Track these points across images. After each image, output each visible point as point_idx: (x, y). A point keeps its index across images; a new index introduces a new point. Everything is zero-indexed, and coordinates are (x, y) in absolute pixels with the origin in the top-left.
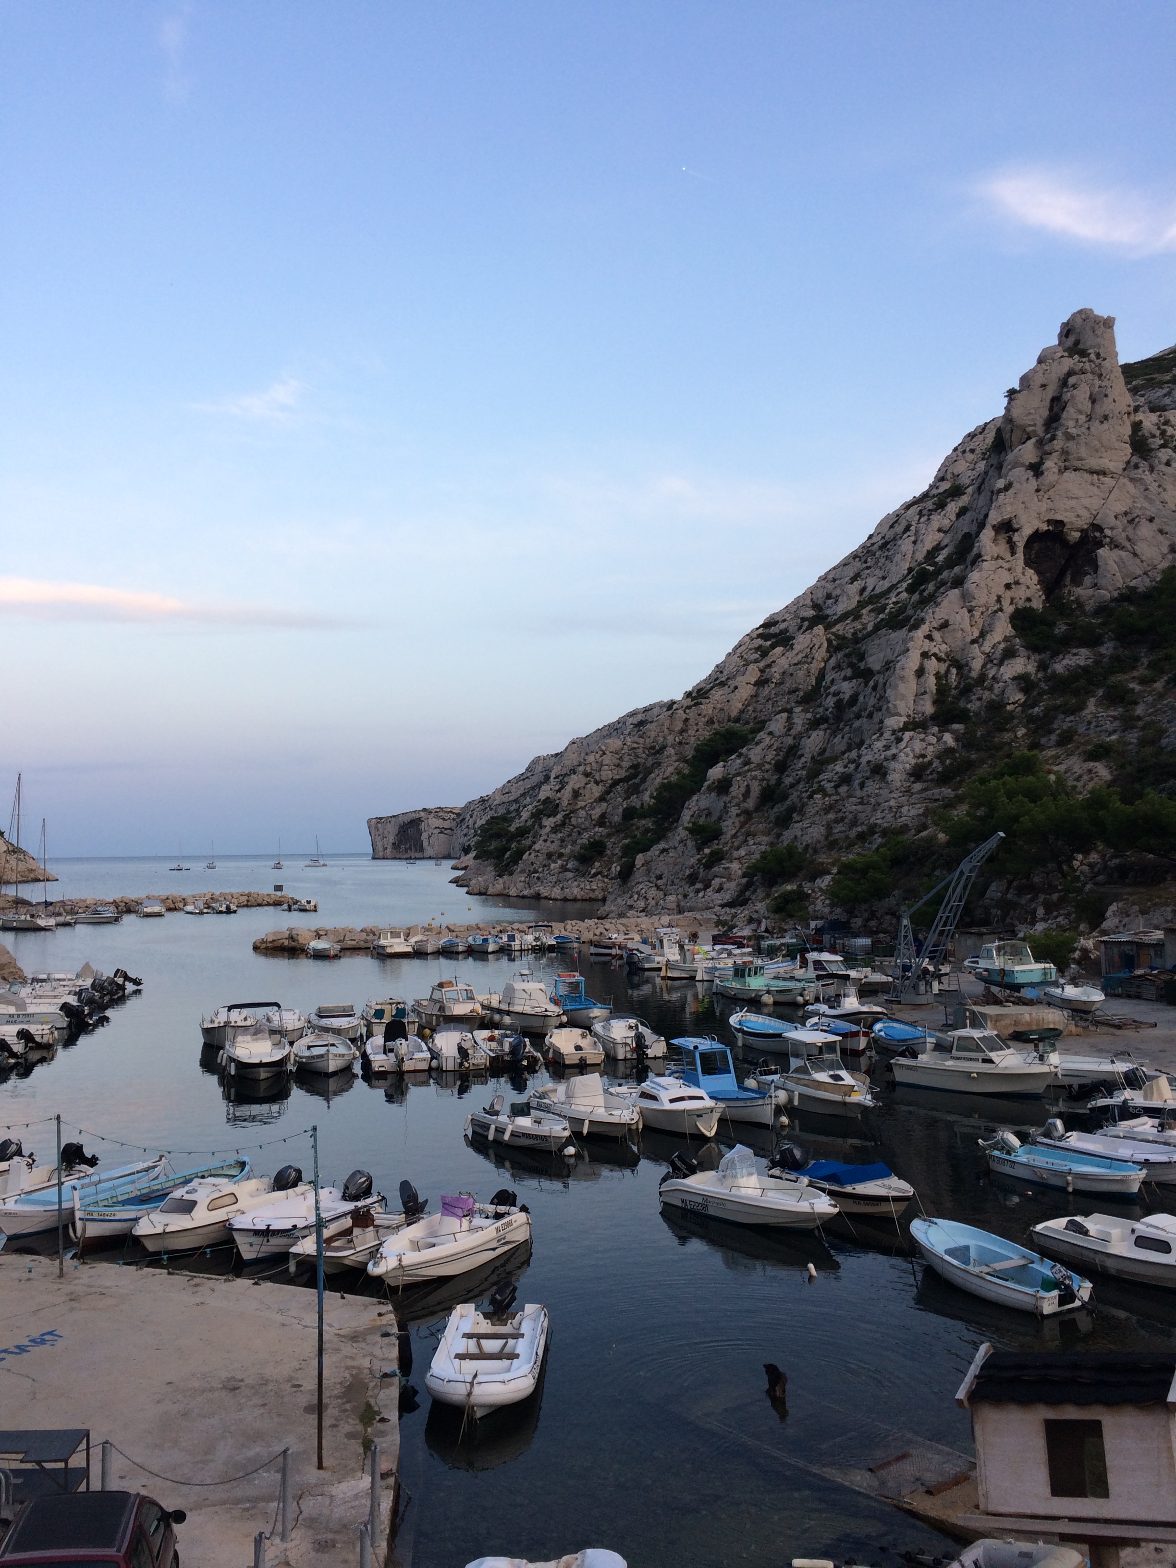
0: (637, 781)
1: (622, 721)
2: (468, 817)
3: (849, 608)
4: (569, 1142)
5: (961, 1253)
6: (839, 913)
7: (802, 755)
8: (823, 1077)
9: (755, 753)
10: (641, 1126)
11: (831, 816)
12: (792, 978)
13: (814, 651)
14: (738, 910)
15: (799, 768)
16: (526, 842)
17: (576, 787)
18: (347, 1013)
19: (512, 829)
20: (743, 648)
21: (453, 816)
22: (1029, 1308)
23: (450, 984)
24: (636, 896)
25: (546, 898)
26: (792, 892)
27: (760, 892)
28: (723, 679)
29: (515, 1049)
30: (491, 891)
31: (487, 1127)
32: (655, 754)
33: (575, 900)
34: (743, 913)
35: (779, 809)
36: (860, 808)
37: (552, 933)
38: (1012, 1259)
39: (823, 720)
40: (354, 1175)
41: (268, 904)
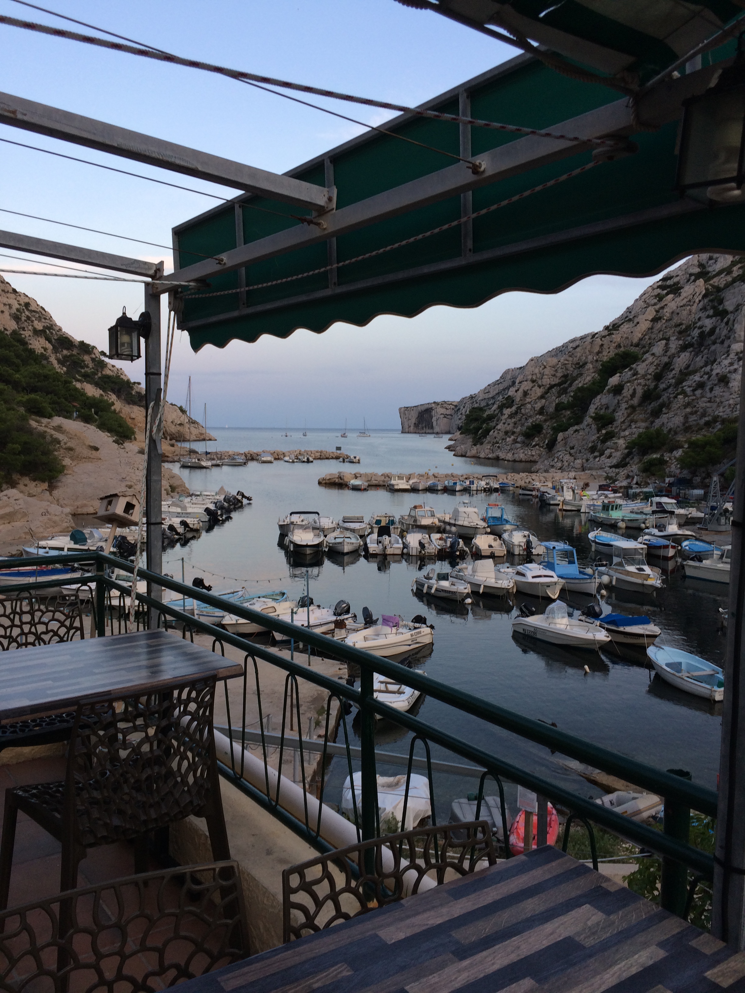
0: (566, 385)
1: (565, 346)
2: (462, 407)
3: (725, 266)
4: (468, 596)
5: (676, 666)
6: (686, 474)
7: (674, 369)
8: (632, 569)
9: (641, 368)
10: (515, 590)
11: (688, 410)
12: (642, 513)
13: (695, 297)
14: (621, 470)
15: (670, 378)
16: (492, 424)
17: (526, 389)
18: (360, 520)
19: (485, 415)
20: (646, 295)
21: (452, 407)
22: (707, 696)
23: (421, 506)
24: (556, 460)
25: (503, 459)
26: (656, 459)
27: (636, 459)
28: (631, 317)
29: (453, 545)
30: (468, 454)
31: (423, 585)
32: (579, 368)
33: (521, 461)
34: (623, 472)
35: (654, 405)
36: (708, 405)
37: (498, 481)
38: (704, 670)
39: (691, 345)
40: (339, 603)
41: (332, 458)
